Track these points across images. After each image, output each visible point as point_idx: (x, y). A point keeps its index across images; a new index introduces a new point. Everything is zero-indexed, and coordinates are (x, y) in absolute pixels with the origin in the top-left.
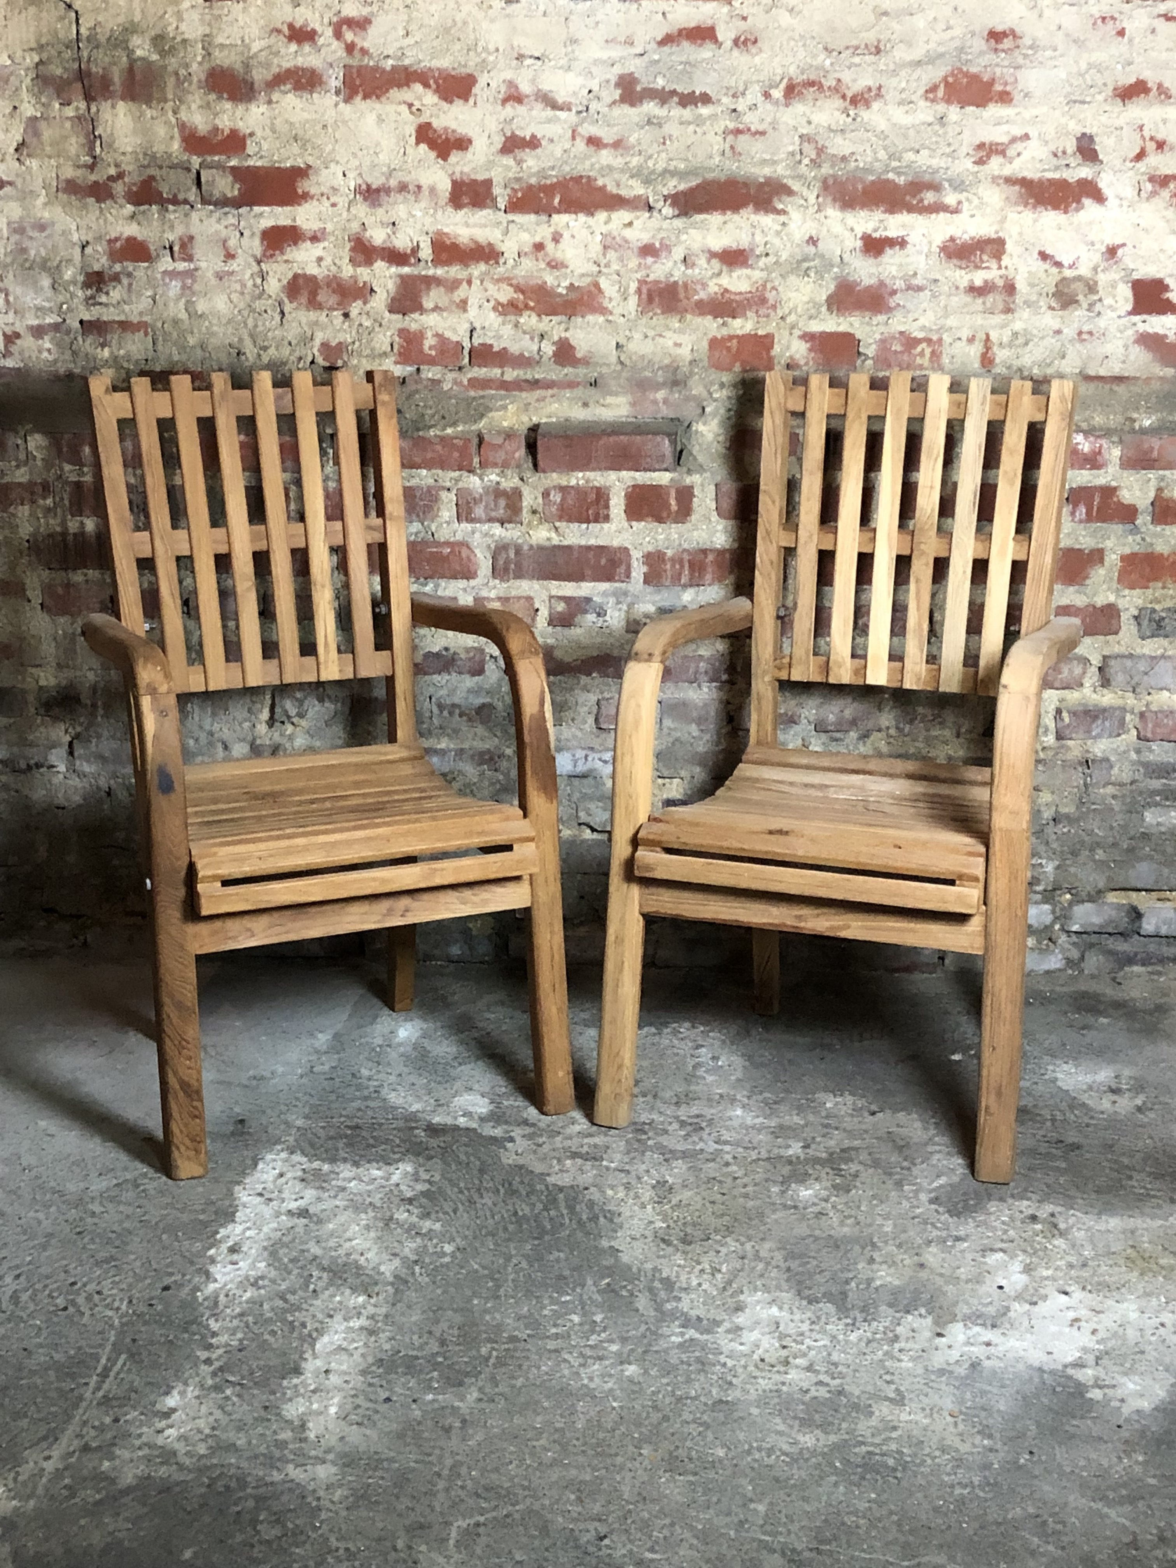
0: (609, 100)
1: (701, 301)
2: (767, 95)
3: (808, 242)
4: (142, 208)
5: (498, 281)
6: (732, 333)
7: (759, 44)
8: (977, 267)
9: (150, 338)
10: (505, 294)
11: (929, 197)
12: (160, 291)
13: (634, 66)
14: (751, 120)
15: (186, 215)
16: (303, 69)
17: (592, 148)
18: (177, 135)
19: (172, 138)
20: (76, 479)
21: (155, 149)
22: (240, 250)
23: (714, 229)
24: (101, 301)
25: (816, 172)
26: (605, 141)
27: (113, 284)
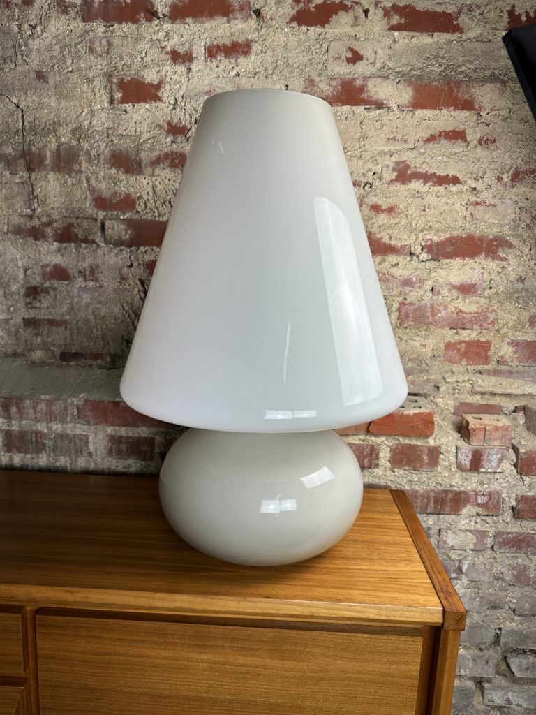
0: (388, 179)
1: (443, 317)
2: (499, 179)
3: (518, 280)
4: (64, 245)
6: (462, 339)
7: (497, 143)
9: (68, 332)
12: (76, 300)
13: (408, 157)
14: (487, 196)
15: (94, 251)
16: (176, 153)
17: (374, 213)
18: (89, 196)
19: (86, 197)
20: (7, 428)
21: (74, 205)
22: (130, 276)
23: (455, 270)
24: (35, 306)
25: (530, 232)
26: (383, 208)
27: (43, 295)
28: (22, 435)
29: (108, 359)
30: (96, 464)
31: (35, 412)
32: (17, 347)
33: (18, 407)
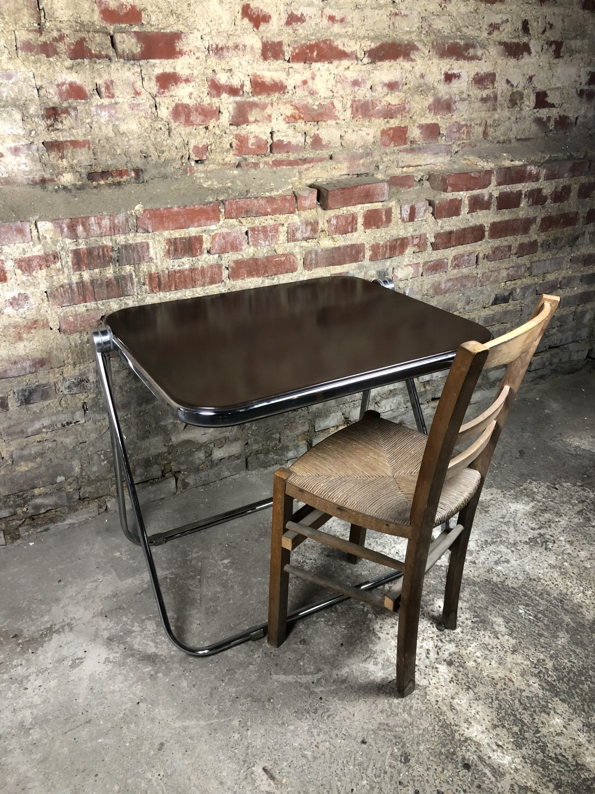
1: (379, 110)
3: (421, 77)
4: (78, 61)
5: (286, 103)
6: (391, 126)
8: (486, 88)
9: (91, 151)
10: (289, 111)
11: (471, 51)
12: (95, 119)
14: (402, 7)
15: (108, 66)
17: (331, 23)
18: (96, 8)
19: (93, 10)
20: (75, 248)
21: (82, 19)
22: (143, 90)
23: (385, 71)
24: (58, 127)
25: (428, 38)
26: (337, 18)
27: (64, 115)
28: (90, 252)
29: (133, 174)
30: (157, 266)
31: (100, 228)
32: (44, 173)
33: (83, 225)
